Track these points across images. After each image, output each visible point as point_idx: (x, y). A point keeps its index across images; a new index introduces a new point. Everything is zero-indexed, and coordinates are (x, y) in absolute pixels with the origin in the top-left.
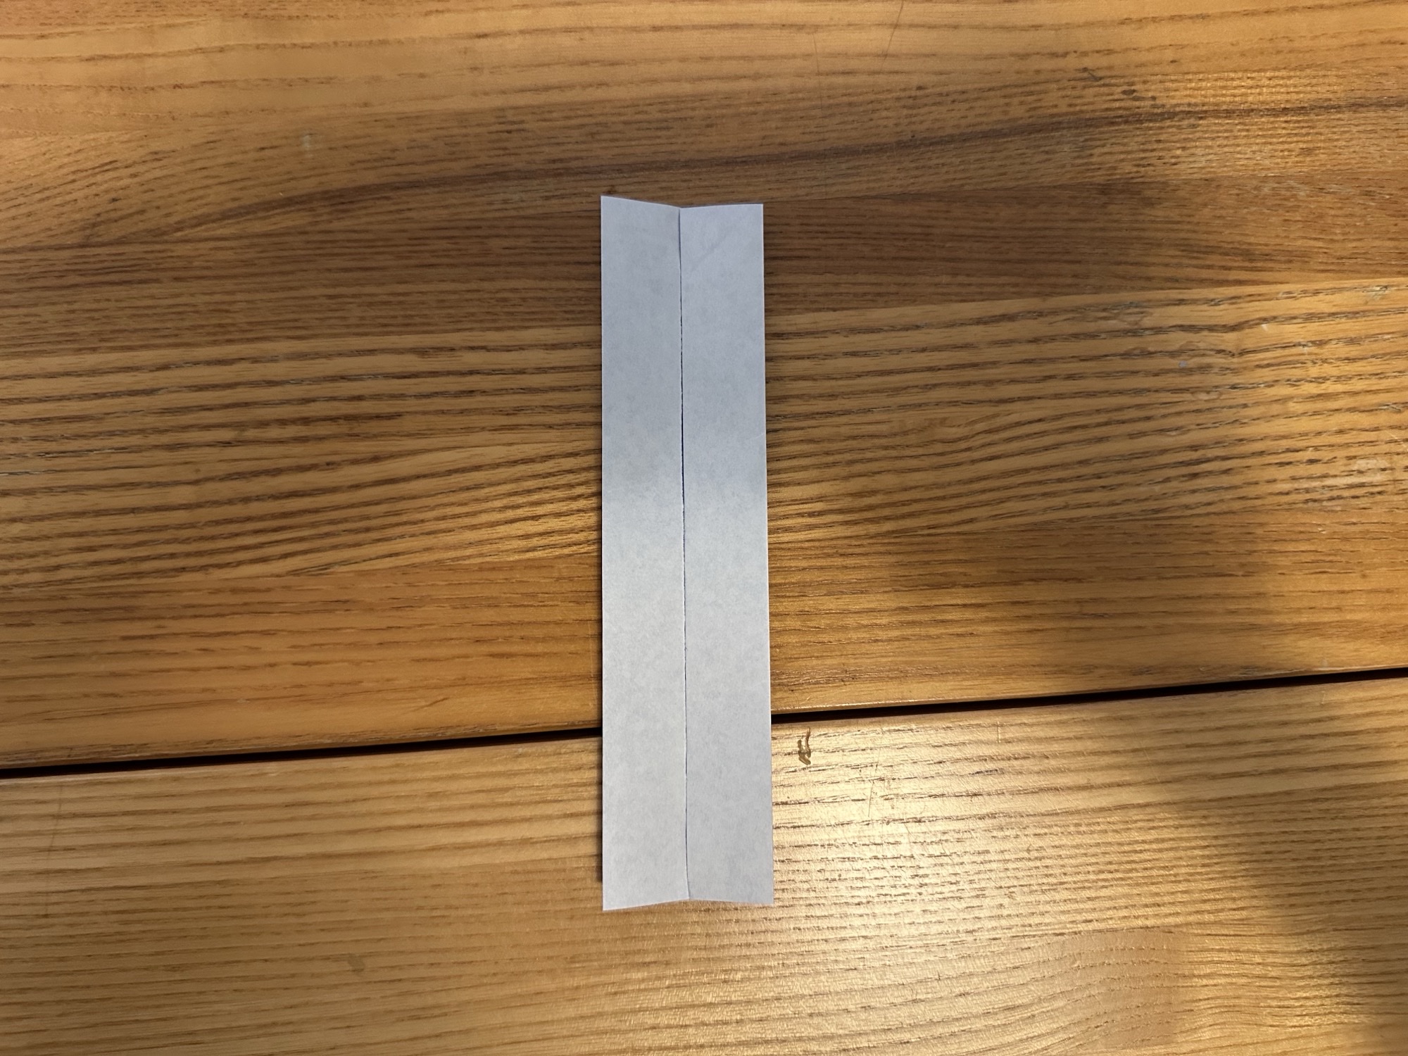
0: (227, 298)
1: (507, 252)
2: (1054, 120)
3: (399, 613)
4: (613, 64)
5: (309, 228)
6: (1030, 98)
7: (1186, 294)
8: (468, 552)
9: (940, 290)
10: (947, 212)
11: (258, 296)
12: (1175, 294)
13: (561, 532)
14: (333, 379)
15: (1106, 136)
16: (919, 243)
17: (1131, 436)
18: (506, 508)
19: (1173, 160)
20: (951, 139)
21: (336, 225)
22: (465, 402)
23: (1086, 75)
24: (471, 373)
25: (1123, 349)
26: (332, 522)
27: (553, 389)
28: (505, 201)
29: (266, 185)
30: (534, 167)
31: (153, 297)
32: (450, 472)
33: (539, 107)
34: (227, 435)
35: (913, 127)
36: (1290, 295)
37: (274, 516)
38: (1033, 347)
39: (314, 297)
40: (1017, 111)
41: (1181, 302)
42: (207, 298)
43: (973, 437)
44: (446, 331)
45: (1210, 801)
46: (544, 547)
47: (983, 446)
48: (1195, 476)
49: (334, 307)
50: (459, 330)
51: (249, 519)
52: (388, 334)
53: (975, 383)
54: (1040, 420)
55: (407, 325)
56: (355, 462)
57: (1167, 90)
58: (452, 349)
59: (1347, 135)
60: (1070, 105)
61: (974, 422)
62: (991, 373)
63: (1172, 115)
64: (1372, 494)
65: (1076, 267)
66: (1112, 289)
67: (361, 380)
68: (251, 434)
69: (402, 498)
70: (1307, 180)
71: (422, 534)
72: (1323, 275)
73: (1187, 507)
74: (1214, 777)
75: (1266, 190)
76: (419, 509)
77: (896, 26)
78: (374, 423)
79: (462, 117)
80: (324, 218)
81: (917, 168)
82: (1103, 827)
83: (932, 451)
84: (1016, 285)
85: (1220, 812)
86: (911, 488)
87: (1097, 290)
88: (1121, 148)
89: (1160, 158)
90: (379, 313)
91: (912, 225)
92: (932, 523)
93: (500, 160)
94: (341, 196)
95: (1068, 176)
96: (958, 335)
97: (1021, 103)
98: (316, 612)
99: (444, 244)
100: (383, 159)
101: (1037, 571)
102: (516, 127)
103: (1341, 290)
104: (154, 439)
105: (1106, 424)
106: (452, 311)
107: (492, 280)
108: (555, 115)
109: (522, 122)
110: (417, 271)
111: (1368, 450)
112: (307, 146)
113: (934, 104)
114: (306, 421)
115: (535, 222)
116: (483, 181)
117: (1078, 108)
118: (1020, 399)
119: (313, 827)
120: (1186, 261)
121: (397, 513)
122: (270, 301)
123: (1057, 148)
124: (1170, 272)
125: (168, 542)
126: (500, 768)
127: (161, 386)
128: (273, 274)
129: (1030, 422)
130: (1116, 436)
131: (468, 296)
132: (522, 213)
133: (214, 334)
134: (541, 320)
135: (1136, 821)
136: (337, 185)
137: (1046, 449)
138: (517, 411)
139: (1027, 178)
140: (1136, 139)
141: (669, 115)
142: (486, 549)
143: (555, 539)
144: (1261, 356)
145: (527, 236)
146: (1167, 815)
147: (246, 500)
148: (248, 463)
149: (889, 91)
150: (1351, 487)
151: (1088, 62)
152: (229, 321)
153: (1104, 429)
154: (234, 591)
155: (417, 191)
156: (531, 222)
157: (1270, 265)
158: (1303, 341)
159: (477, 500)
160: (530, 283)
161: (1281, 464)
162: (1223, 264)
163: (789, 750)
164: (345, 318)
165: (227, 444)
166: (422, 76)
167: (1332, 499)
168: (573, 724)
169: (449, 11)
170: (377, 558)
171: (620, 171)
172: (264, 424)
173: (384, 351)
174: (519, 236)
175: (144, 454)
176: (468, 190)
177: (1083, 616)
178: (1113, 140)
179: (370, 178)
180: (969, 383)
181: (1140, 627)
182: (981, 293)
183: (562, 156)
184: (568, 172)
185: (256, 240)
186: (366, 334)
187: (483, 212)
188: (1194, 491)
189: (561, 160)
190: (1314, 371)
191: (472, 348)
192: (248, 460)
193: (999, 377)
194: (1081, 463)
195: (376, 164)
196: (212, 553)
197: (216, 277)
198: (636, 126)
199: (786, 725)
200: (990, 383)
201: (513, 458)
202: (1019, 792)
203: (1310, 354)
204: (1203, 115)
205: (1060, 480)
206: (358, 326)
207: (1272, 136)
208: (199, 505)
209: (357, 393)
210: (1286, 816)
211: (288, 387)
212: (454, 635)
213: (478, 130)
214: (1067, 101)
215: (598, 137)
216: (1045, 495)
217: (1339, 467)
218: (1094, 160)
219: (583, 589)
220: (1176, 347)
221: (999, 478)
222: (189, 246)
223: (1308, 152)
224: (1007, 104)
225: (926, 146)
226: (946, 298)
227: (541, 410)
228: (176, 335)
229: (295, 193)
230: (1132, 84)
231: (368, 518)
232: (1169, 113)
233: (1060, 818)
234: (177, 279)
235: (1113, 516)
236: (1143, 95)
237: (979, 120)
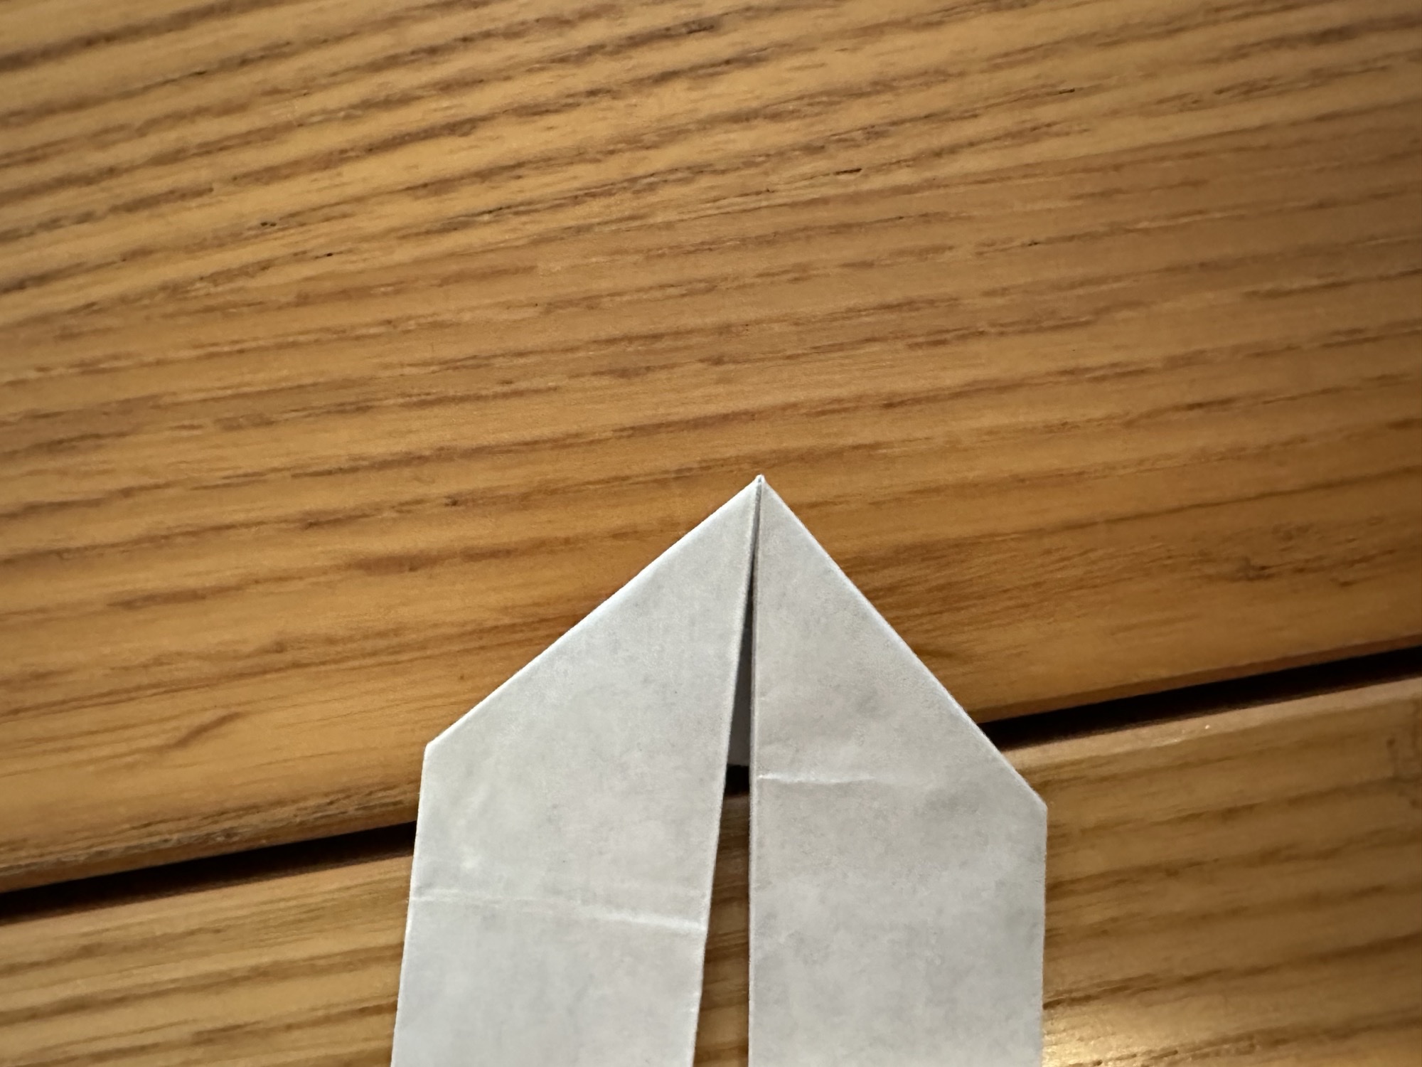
8: (262, 250)
13: (546, 162)
18: (369, 105)
46: (497, 213)
69: (47, 110)
71: (115, 210)
76: (100, 138)
121: (33, 157)
142: (317, 236)
143: (533, 186)
159: (275, 92)
219: (630, 327)
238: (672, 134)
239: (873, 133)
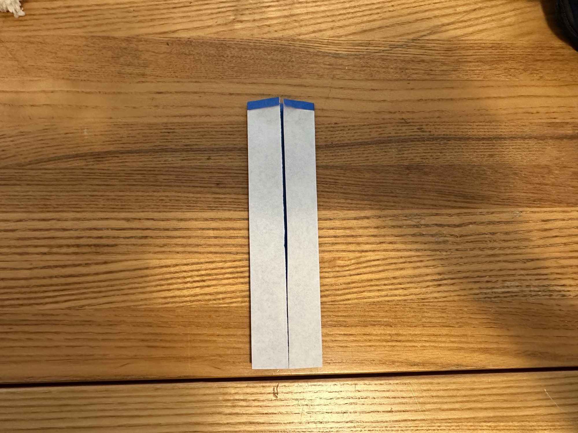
0: (48, 194)
1: (166, 181)
2: (389, 139)
3: (110, 327)
4: (213, 107)
5: (84, 167)
6: (380, 130)
7: (439, 212)
8: (141, 303)
9: (340, 205)
10: (344, 174)
11: (61, 194)
12: (434, 211)
13: (179, 297)
14: (90, 229)
15: (410, 146)
16: (332, 186)
17: (414, 268)
18: (157, 285)
19: (437, 157)
20: (347, 145)
21: (96, 167)
22: (143, 241)
23: (403, 121)
24: (147, 229)
25: (412, 233)
26: (86, 288)
27: (180, 237)
28: (165, 161)
29: (67, 148)
30: (178, 147)
31: (17, 191)
32: (135, 270)
33: (181, 123)
34: (46, 250)
35: (332, 139)
36: (481, 214)
37: (62, 285)
38: (376, 230)
39: (85, 196)
40: (374, 135)
41: (437, 214)
42: (40, 193)
43: (350, 265)
44: (138, 212)
45: (441, 420)
46: (172, 303)
47: (355, 269)
48: (440, 285)
49: (93, 200)
50: (143, 212)
51: (52, 285)
52: (114, 212)
53: (352, 243)
54: (378, 260)
55: (122, 209)
56: (97, 264)
57: (436, 128)
58: (140, 219)
59: (507, 150)
60: (396, 133)
61: (351, 259)
62: (360, 240)
63: (437, 139)
64: (512, 296)
65: (395, 199)
66: (408, 208)
67: (102, 230)
68: (55, 250)
69: (115, 280)
70: (491, 167)
71: (122, 295)
72: (496, 206)
73: (436, 298)
74: (443, 410)
75: (474, 171)
76: (121, 285)
77: (328, 98)
78: (106, 248)
79: (150, 126)
80: (91, 163)
81: (333, 156)
82: (396, 429)
83: (334, 270)
84: (370, 205)
85: (446, 424)
86: (325, 285)
87: (403, 208)
88: (416, 151)
89: (431, 156)
90: (111, 203)
91: (330, 179)
92: (333, 300)
93: (163, 144)
94: (98, 155)
95: (394, 161)
96: (346, 224)
97: (376, 131)
98: (77, 325)
99: (140, 177)
100: (116, 141)
101: (374, 321)
102: (172, 131)
103: (502, 212)
104: (13, 250)
105: (404, 263)
106: (141, 204)
107: (158, 192)
108: (187, 127)
109: (174, 129)
110: (128, 187)
111: (511, 278)
112: (86, 133)
113: (341, 130)
114: (78, 246)
115: (178, 170)
116: (157, 152)
117: (399, 134)
118: (370, 251)
119: (69, 415)
120: (440, 198)
121: (112, 286)
122: (66, 196)
123: (389, 150)
124: (433, 202)
125: (16, 293)
126: (149, 394)
127: (18, 228)
128: (69, 185)
129: (374, 260)
130: (408, 268)
131: (148, 198)
132: (172, 165)
133: (42, 208)
134: (177, 209)
135: (410, 427)
136: (97, 150)
137: (380, 271)
138: (165, 245)
139: (377, 162)
140: (423, 148)
141: (234, 129)
142: (148, 302)
143: (177, 299)
144: (469, 238)
145: (174, 175)
146: (424, 425)
147: (51, 277)
148: (53, 262)
149: (323, 124)
150: (503, 293)
151: (404, 116)
152: (49, 203)
153: (403, 265)
154: (43, 315)
155: (130, 155)
156: (175, 170)
157: (474, 201)
158: (486, 233)
159: (145, 282)
160: (174, 194)
161: (475, 282)
162: (455, 200)
163: (269, 392)
164: (97, 205)
165: (45, 254)
166: (134, 108)
167: (495, 297)
168: (180, 377)
169: (147, 82)
170: (103, 304)
171: (213, 151)
172: (60, 246)
173: (112, 219)
174: (170, 175)
175: (9, 256)
176: (151, 155)
177: (392, 341)
178: (413, 148)
179: (111, 148)
180: (350, 243)
181: (414, 346)
182: (357, 207)
183: (189, 143)
184: (192, 150)
185: (62, 171)
186: (105, 212)
187: (156, 164)
188: (439, 292)
189: (189, 145)
190: (490, 245)
191: (148, 219)
192: (53, 261)
193: (361, 241)
194: (394, 278)
195: (113, 143)
196: (35, 298)
197: (44, 185)
198: (220, 133)
199: (269, 381)
200: (359, 244)
201: (162, 265)
202: (363, 412)
203: (489, 238)
204: (449, 139)
205: (385, 285)
206: (102, 208)
207: (477, 149)
208: (31, 278)
209: (100, 235)
210: (473, 428)
211: (71, 232)
212: (132, 337)
213: (156, 131)
214: (394, 132)
215: (205, 137)
216: (379, 290)
217: (499, 285)
218: (405, 155)
219: (187, 320)
220: (434, 232)
221: (360, 282)
222: (34, 171)
223: (491, 156)
224: (370, 132)
225: (337, 147)
226: (342, 208)
227: (174, 245)
228: (26, 208)
229: (79, 152)
230: (422, 126)
231: (100, 287)
232: (436, 138)
233: (379, 424)
234: (28, 185)
235: (405, 300)
236: (426, 130)
237: (360, 137)
238: (197, 295)
239: (223, 299)
